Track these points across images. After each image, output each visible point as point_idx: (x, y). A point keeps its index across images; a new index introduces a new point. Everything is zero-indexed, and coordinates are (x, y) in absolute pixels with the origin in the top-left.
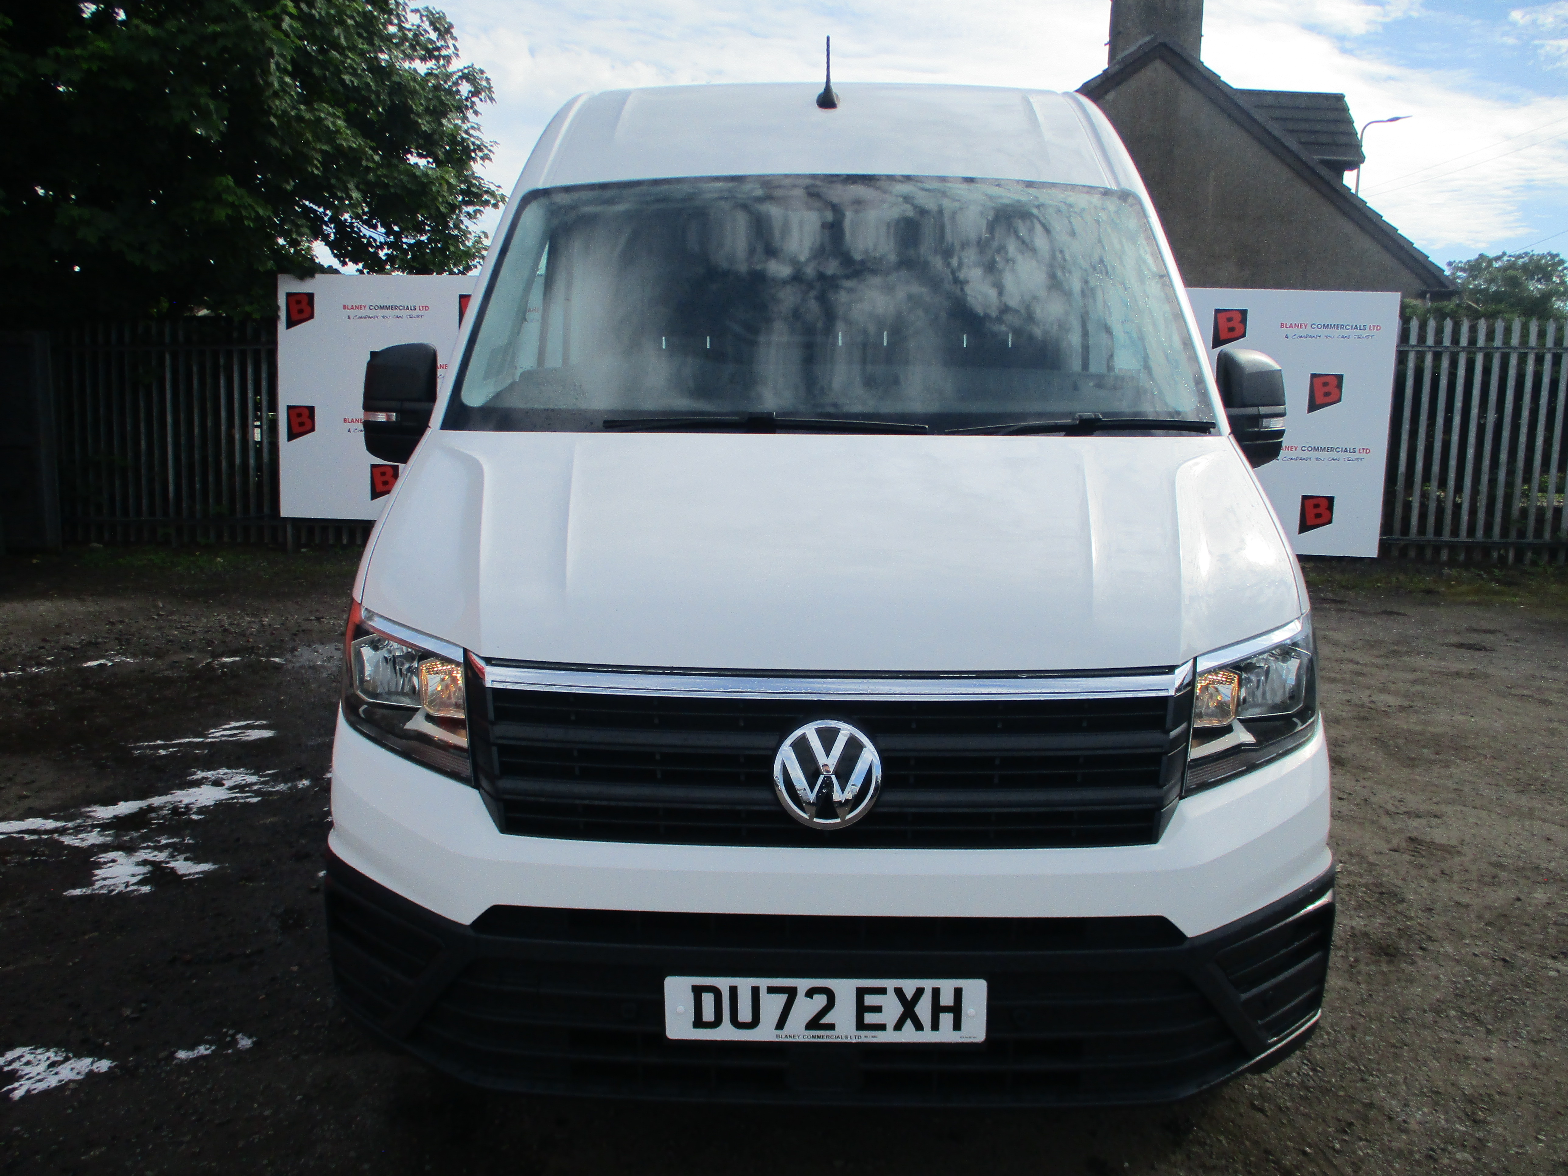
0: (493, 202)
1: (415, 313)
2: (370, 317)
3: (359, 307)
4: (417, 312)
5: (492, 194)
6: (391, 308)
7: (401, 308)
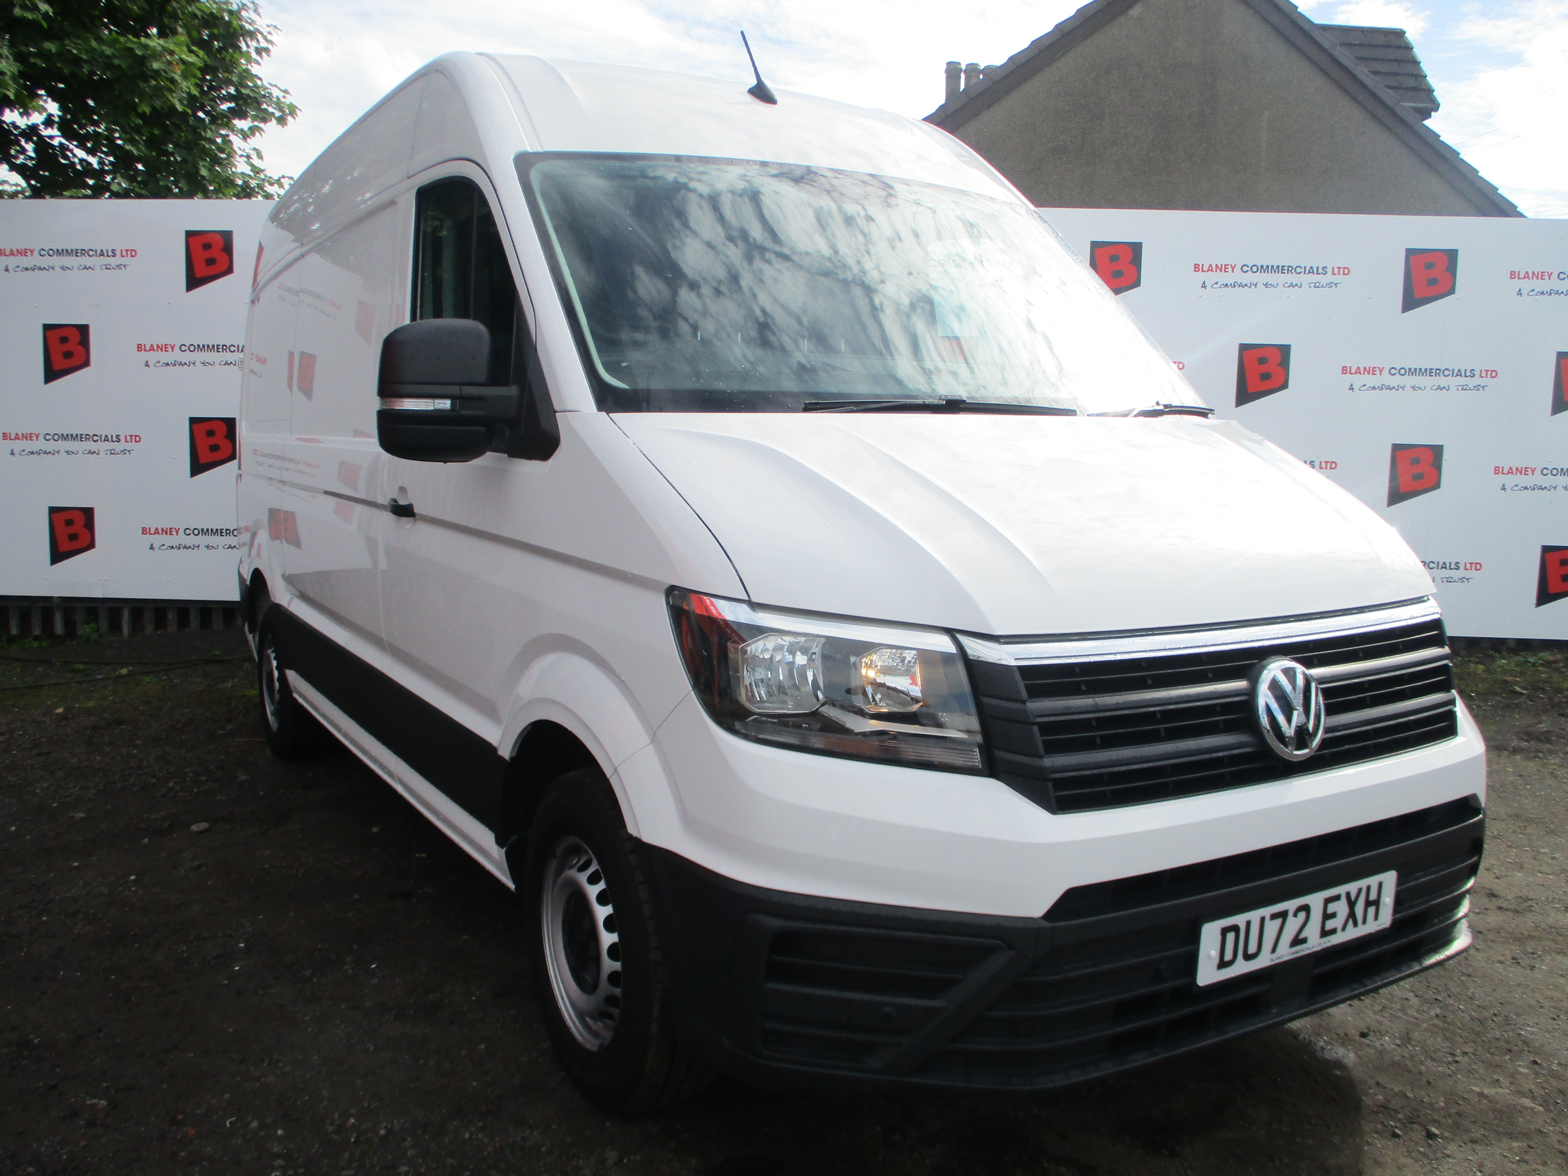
0: (278, 114)
1: (114, 261)
2: (40, 269)
3: (23, 253)
4: (118, 260)
5: (279, 105)
6: (75, 253)
7: (91, 253)
